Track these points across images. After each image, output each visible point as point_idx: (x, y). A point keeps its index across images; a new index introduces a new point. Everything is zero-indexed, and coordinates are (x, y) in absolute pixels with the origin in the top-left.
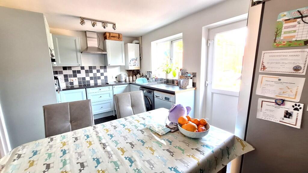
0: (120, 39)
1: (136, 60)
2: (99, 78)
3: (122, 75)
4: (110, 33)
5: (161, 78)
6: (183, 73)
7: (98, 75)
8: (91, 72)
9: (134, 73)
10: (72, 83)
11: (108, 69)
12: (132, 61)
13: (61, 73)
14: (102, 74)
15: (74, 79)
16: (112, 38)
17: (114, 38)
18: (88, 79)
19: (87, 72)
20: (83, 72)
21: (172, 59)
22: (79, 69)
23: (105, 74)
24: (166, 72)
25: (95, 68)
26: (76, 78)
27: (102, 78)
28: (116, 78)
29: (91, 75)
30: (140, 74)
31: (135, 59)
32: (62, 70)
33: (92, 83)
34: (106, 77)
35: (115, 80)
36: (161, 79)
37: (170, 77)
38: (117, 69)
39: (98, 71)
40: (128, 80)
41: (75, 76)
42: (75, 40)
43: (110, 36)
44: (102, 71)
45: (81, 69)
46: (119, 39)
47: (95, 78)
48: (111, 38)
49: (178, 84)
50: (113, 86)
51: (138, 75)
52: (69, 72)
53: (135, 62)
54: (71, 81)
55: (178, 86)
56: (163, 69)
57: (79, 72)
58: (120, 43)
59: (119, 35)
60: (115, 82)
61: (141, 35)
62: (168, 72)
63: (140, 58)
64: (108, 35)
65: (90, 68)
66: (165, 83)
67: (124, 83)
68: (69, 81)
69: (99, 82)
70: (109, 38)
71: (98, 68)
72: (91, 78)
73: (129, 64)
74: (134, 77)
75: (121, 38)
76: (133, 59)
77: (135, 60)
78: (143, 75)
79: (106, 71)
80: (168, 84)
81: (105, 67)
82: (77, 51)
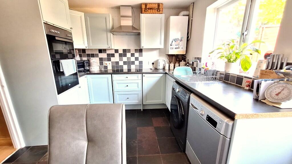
0: (160, 11)
1: (181, 40)
2: (133, 63)
3: (159, 61)
4: (146, 5)
5: (214, 71)
6: (273, 63)
7: (133, 59)
8: (125, 55)
9: (178, 59)
10: (106, 67)
11: (144, 53)
12: (174, 41)
13: (97, 56)
14: (137, 59)
15: (108, 62)
16: (149, 11)
17: (151, 10)
18: (121, 63)
19: (121, 55)
20: (117, 55)
21: (245, 33)
22: (113, 52)
23: (140, 59)
24: (226, 60)
25: (129, 51)
26: (110, 62)
27: (137, 63)
28: (153, 64)
29: (125, 59)
30: (185, 61)
31: (180, 38)
32: (98, 52)
33: (125, 68)
34: (141, 63)
35: (151, 67)
36: (215, 73)
37: (235, 70)
38: (156, 53)
39: (133, 55)
40: (167, 68)
41: (109, 60)
42: (106, 18)
43: (146, 8)
44: (137, 55)
45: (115, 53)
46: (158, 11)
47: (129, 63)
48: (147, 11)
49: (252, 87)
50: (143, 75)
51: (182, 63)
52: (104, 55)
53: (179, 44)
54: (106, 65)
55: (251, 91)
56: (221, 54)
57: (113, 55)
58: (159, 17)
59: (159, 5)
60: (151, 69)
61: (193, 2)
62: (232, 60)
63: (188, 37)
64: (143, 7)
65: (125, 51)
66: (220, 79)
67: (161, 71)
68: (104, 65)
69: (133, 68)
70: (145, 11)
71: (133, 51)
72: (125, 63)
73: (170, 47)
74: (177, 64)
75: (161, 9)
76: (176, 39)
77: (179, 41)
78: (188, 63)
79: (141, 55)
80: (227, 84)
81: (141, 51)
82: (107, 31)
